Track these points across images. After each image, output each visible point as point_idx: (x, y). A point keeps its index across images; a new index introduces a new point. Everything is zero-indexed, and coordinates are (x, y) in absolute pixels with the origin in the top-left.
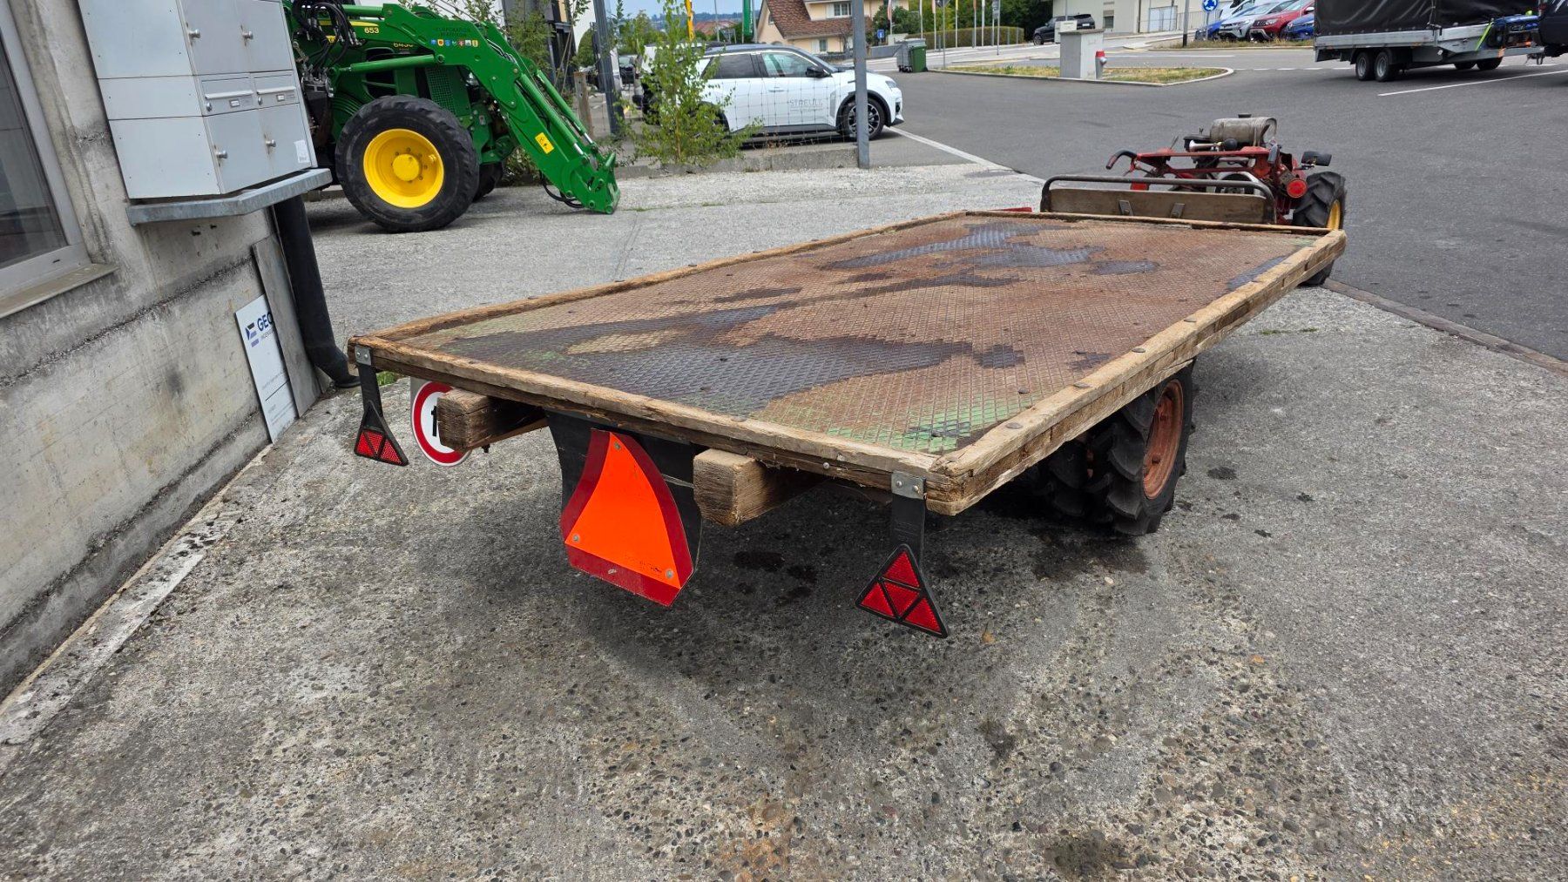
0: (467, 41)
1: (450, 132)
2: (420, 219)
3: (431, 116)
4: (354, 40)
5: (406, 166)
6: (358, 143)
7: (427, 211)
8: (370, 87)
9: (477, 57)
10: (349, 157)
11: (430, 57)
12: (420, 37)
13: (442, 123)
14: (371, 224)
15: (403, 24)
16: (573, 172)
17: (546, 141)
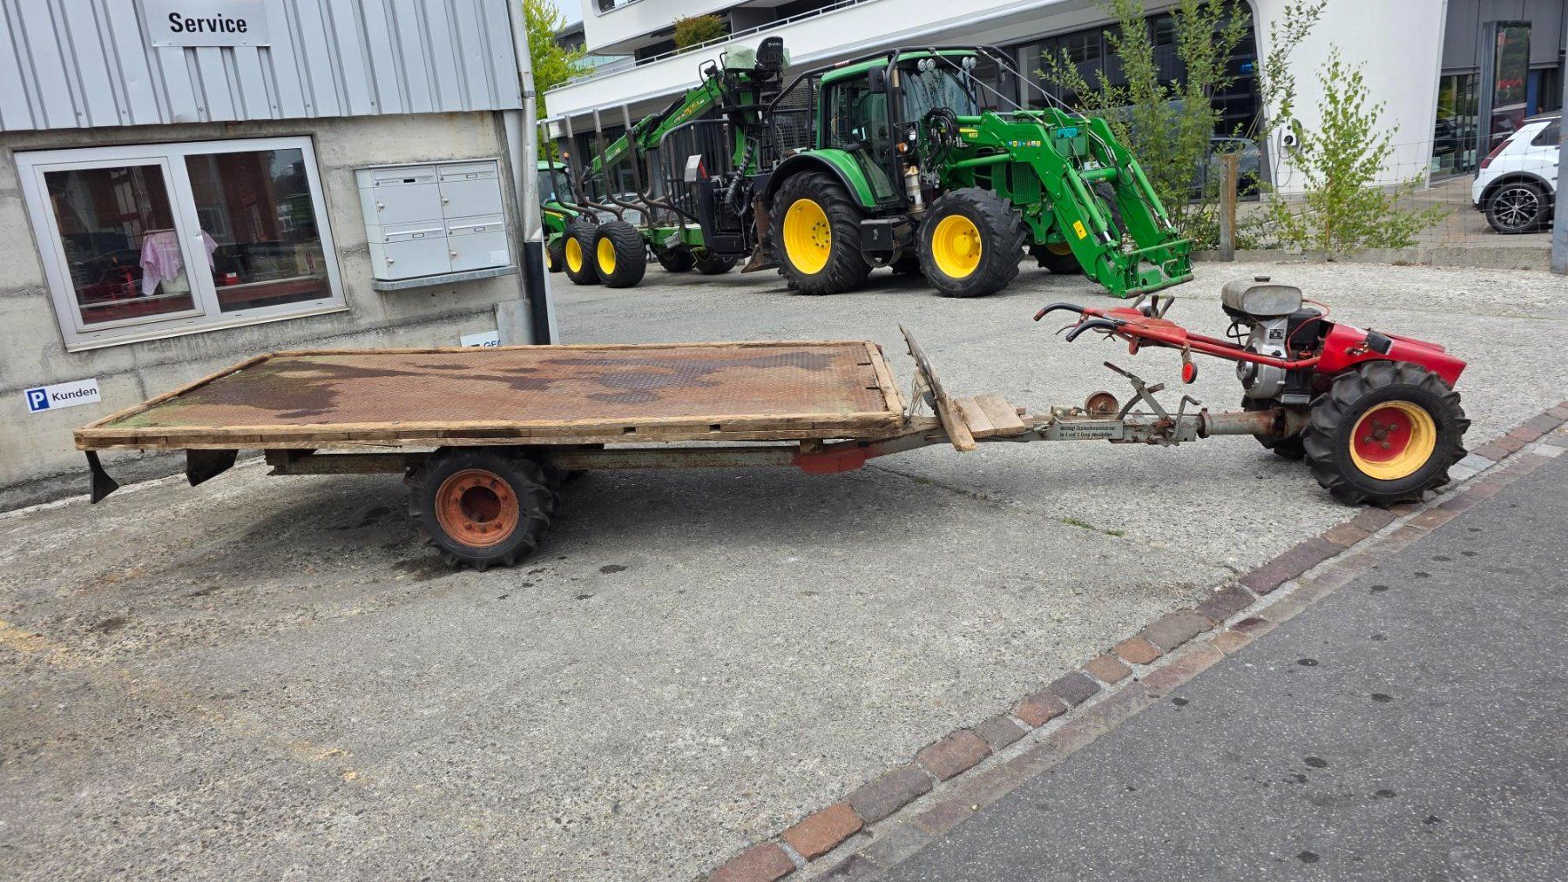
0: (1033, 142)
1: (988, 219)
2: (959, 288)
3: (978, 206)
4: (960, 143)
5: (963, 244)
6: (929, 225)
7: (965, 282)
8: (977, 179)
9: (1038, 155)
10: (923, 236)
11: (1007, 156)
12: (1002, 140)
13: (984, 212)
14: (936, 291)
15: (993, 130)
16: (1099, 257)
17: (1081, 227)
